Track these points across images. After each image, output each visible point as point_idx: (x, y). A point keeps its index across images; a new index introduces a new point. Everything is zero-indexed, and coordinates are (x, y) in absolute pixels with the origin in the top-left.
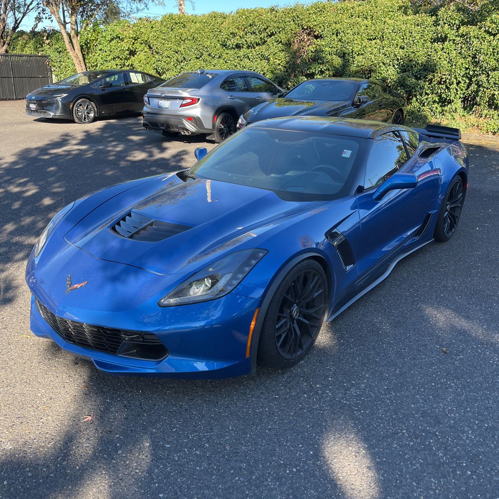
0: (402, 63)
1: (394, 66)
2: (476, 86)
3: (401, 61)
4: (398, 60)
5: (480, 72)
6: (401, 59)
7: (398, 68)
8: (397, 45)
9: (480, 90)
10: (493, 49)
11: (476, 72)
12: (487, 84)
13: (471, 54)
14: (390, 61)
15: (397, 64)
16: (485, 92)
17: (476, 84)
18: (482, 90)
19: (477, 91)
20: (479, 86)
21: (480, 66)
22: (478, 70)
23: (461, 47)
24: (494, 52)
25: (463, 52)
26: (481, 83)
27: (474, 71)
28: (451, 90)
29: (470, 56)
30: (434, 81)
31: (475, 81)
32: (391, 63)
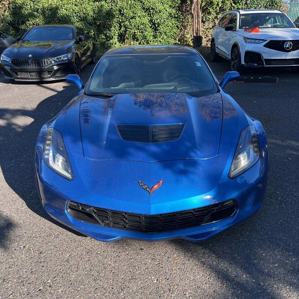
0: (79, 15)
1: (73, 17)
2: (124, 28)
3: (78, 14)
4: (76, 13)
5: (125, 20)
6: (78, 13)
7: (77, 18)
8: (72, 3)
9: (127, 30)
10: (130, 6)
11: (123, 20)
12: (130, 26)
13: (118, 9)
14: (71, 14)
15: (76, 16)
16: (130, 31)
17: (124, 27)
18: (128, 30)
19: (126, 31)
20: (126, 28)
21: (125, 16)
22: (124, 18)
23: (112, 5)
24: (131, 8)
25: (113, 8)
26: (127, 26)
27: (122, 19)
28: (112, 31)
29: (117, 10)
30: (101, 26)
31: (123, 25)
32: (72, 15)
